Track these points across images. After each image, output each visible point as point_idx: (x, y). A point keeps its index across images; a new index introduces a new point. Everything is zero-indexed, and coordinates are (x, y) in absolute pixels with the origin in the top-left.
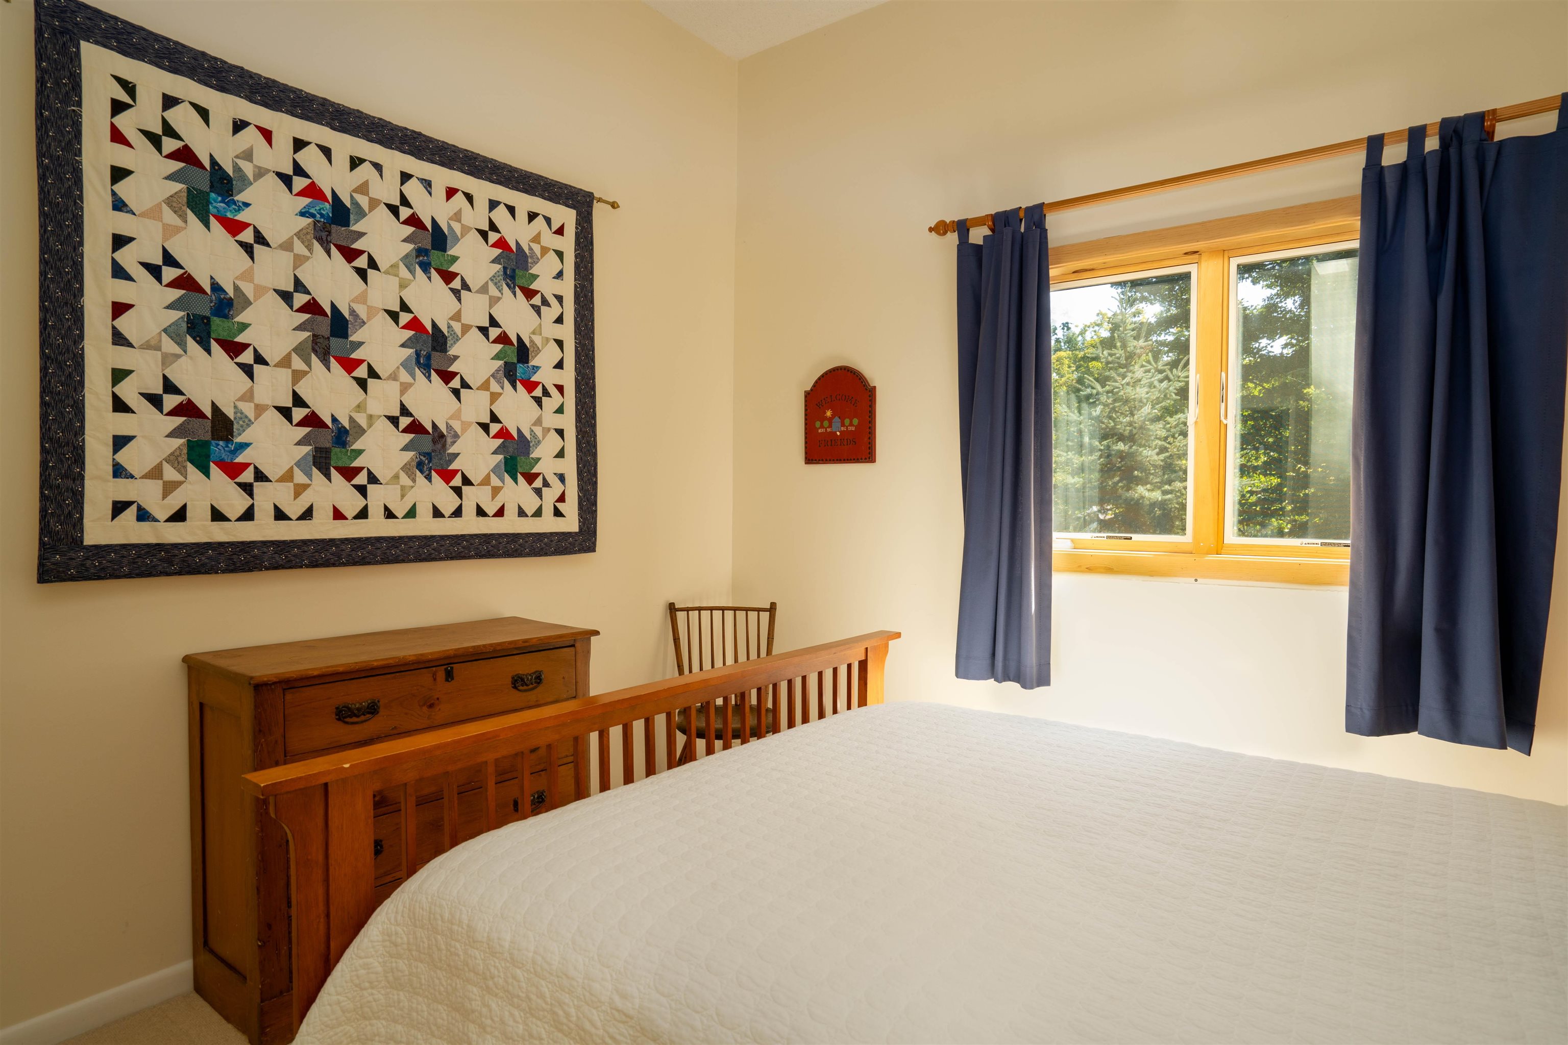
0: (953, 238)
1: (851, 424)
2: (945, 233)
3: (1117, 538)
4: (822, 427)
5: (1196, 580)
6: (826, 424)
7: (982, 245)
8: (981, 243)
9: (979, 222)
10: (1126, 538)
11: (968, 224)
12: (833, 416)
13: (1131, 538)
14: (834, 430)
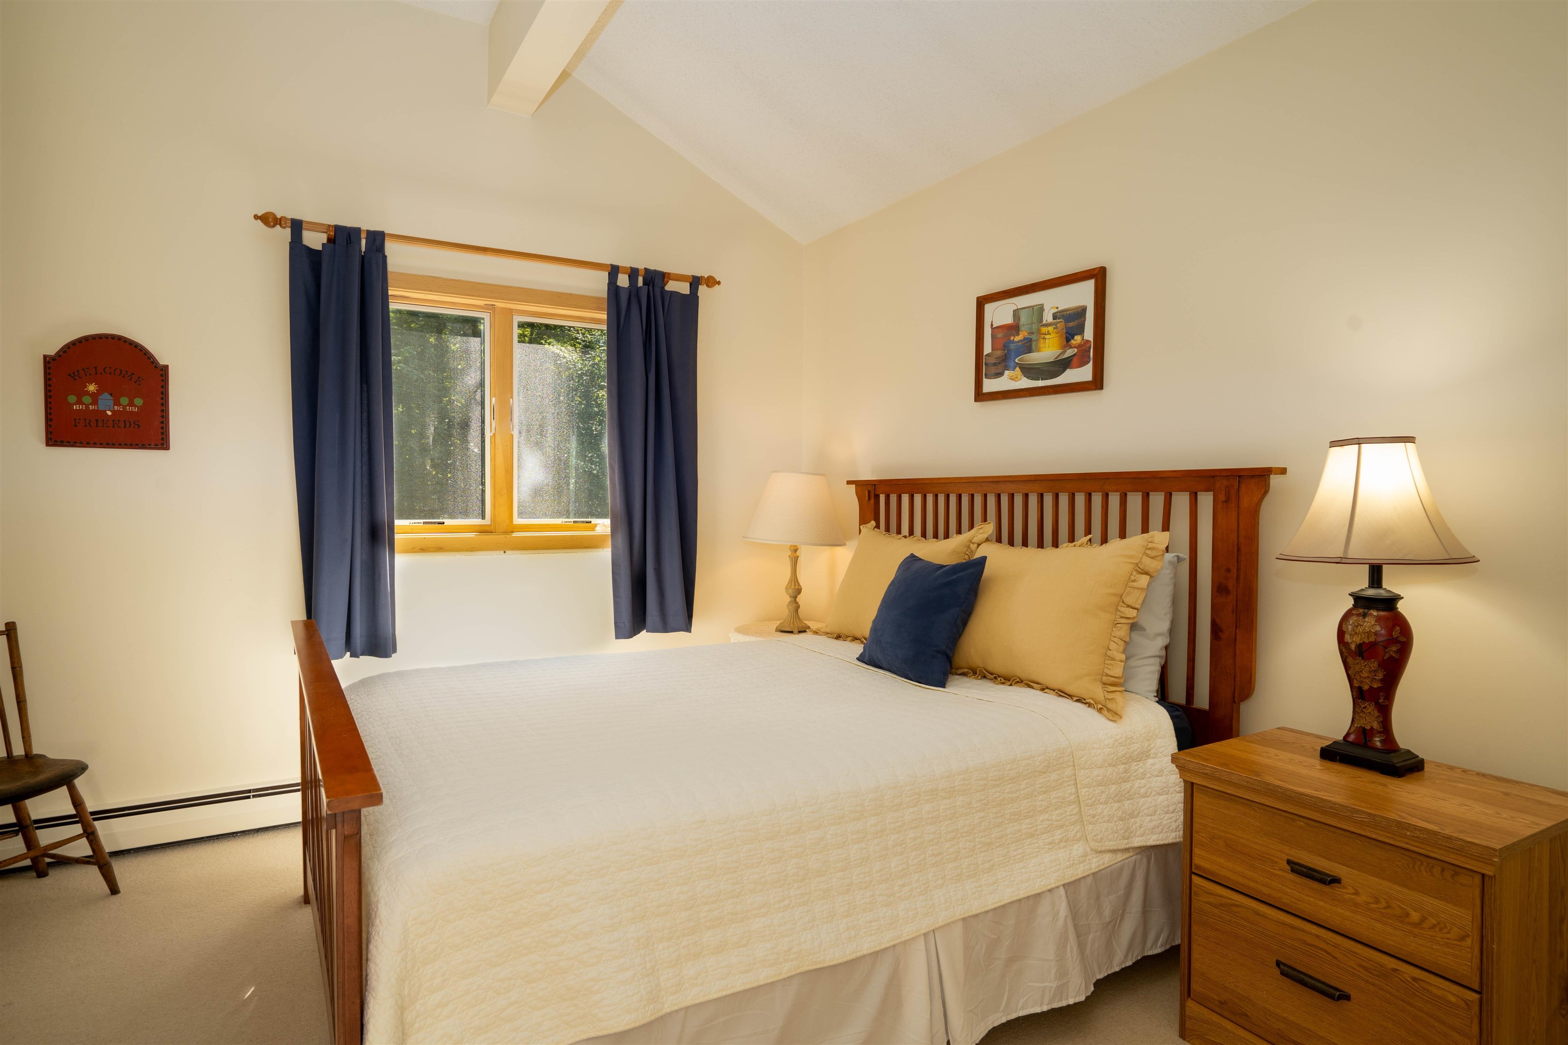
0: (286, 234)
1: (131, 404)
2: (274, 226)
3: (431, 523)
4: (79, 402)
5: (505, 552)
6: (87, 399)
7: (321, 251)
8: (320, 248)
9: (316, 227)
10: (440, 523)
11: (304, 225)
12: (100, 392)
13: (444, 523)
14: (101, 408)
